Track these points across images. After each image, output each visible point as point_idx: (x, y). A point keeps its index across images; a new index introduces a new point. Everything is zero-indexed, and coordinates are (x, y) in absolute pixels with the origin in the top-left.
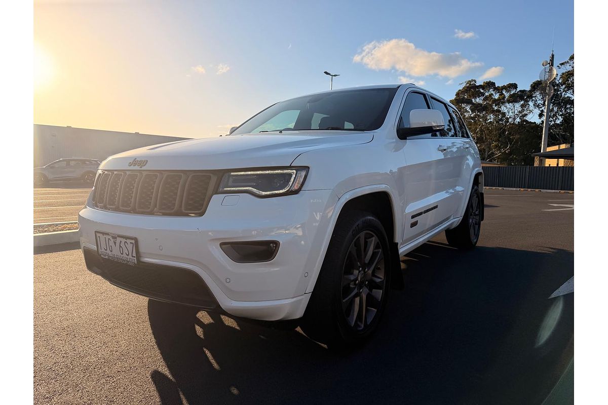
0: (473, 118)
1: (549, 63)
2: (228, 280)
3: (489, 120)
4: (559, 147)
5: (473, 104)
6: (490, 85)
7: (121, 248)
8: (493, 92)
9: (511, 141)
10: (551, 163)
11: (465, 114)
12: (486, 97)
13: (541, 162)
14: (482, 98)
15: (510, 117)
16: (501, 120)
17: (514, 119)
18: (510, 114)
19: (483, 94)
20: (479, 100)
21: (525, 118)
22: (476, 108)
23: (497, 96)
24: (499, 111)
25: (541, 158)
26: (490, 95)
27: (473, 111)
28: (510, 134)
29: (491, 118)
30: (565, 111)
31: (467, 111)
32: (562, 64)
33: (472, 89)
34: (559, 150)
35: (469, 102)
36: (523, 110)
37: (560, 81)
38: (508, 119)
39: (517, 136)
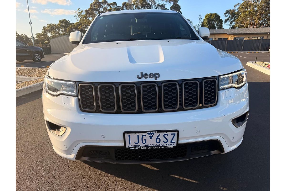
2: (233, 138)
6: (105, 2)
7: (158, 139)
8: (107, 6)
33: (97, 3)
35: (97, 10)
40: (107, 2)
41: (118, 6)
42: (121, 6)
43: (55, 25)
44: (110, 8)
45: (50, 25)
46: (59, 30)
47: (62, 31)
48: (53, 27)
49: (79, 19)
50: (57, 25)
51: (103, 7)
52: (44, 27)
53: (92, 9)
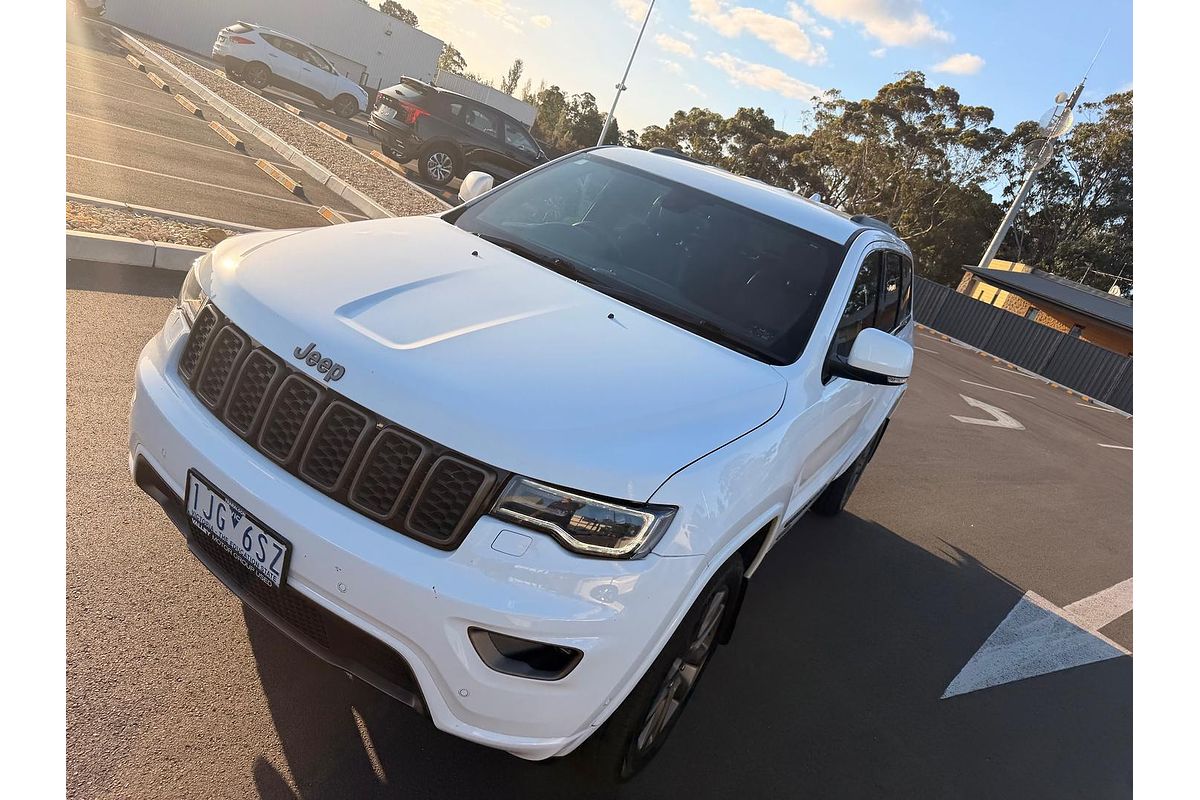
0: (891, 151)
1: (1068, 101)
2: (464, 693)
3: (917, 167)
4: (1012, 267)
5: (902, 123)
6: (949, 96)
7: (247, 538)
8: (947, 113)
9: (937, 219)
10: (985, 292)
11: (882, 136)
12: (932, 117)
13: (973, 284)
14: (924, 115)
15: (956, 174)
16: (938, 173)
17: (961, 180)
18: (956, 168)
19: (928, 109)
20: (915, 119)
21: (979, 184)
22: (905, 131)
23: (950, 124)
24: (941, 154)
25: (976, 278)
26: (939, 116)
27: (897, 136)
28: (941, 205)
29: (923, 161)
30: (1051, 198)
31: (886, 132)
32: (1088, 105)
33: (912, 92)
34: (1010, 273)
35: (896, 115)
36: (982, 169)
37: (1070, 137)
38: (950, 175)
39: (952, 215)
40: (956, 97)
41: (992, 129)
42: (1009, 131)
43: (717, 120)
44: (957, 124)
45: (702, 113)
46: (723, 141)
47: (732, 148)
48: (705, 123)
49: (814, 126)
50: (726, 123)
51: (927, 113)
52: (681, 114)
53: (879, 108)
